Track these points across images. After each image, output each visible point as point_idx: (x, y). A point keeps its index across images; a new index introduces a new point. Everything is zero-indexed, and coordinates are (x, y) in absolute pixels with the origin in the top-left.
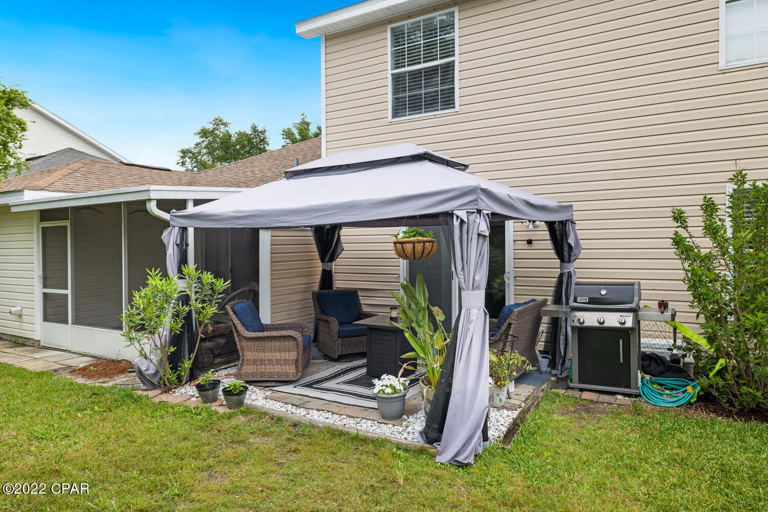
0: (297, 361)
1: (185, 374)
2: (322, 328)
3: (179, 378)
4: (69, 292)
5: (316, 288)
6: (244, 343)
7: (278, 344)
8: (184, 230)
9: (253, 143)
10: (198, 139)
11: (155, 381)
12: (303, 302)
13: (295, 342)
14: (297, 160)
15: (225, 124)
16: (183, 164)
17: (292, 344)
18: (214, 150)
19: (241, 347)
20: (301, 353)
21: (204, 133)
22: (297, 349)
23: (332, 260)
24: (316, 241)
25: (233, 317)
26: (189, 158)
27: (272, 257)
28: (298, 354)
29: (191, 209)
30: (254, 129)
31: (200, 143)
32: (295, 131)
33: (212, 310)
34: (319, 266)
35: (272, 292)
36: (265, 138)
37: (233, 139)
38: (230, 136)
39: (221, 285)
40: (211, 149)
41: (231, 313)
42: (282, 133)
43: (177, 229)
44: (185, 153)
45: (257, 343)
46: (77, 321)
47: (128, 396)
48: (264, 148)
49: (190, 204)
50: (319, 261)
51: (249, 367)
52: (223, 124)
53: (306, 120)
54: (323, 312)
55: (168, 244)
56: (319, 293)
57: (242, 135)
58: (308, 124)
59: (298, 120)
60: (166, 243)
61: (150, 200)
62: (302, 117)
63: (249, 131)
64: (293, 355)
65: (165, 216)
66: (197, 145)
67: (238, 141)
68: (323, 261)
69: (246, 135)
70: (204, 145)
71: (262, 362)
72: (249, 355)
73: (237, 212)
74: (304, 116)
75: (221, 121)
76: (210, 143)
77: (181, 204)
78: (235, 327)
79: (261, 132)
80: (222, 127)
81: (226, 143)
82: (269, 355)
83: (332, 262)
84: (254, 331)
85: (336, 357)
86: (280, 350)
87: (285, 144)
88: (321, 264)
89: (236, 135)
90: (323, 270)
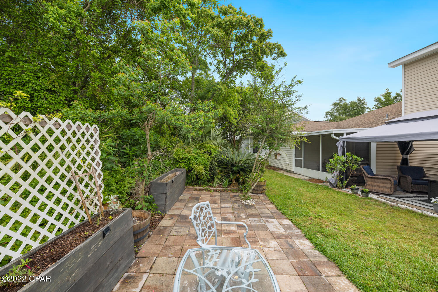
0: (391, 188)
1: (345, 185)
2: (402, 180)
3: (342, 186)
4: (303, 159)
5: (399, 164)
6: (367, 179)
7: (382, 181)
8: (344, 142)
9: (358, 106)
10: (332, 107)
11: (335, 185)
12: (391, 170)
13: (390, 181)
14: (388, 115)
15: (345, 100)
16: (327, 117)
17: (388, 181)
18: (339, 110)
19: (366, 180)
20: (393, 185)
21: (335, 104)
22: (391, 183)
23: (407, 154)
24: (399, 146)
25: (363, 170)
26: (329, 115)
27: (377, 152)
28: (391, 185)
29: (345, 136)
30: (359, 99)
31: (333, 109)
32: (382, 98)
33: (356, 166)
34: (401, 157)
35: (377, 164)
36: (364, 102)
37: (348, 105)
38: (347, 104)
39: (359, 159)
40: (338, 110)
41: (362, 168)
42: (374, 99)
43: (342, 142)
44: (327, 113)
45: (372, 179)
46: (305, 167)
47: (327, 188)
48: (364, 107)
49: (345, 135)
50: (401, 154)
51: (369, 187)
52: (343, 100)
53: (389, 92)
54: (403, 173)
55: (339, 146)
56: (400, 167)
57: (352, 103)
58: (390, 93)
59: (384, 92)
60: (338, 146)
61: (332, 134)
62: (386, 90)
63: (356, 101)
64: (389, 186)
65: (338, 138)
66: (332, 109)
67: (351, 106)
68: (402, 154)
69: (354, 102)
70: (335, 109)
71: (375, 186)
72: (369, 183)
73: (366, 137)
74: (388, 90)
75: (342, 99)
76: (338, 108)
77: (342, 134)
78: (364, 173)
79: (362, 100)
80: (343, 101)
81: (345, 107)
82: (378, 184)
83: (408, 155)
84: (371, 175)
85: (410, 191)
86: (383, 183)
87: (376, 104)
88: (401, 156)
89: (350, 103)
90: (403, 158)
